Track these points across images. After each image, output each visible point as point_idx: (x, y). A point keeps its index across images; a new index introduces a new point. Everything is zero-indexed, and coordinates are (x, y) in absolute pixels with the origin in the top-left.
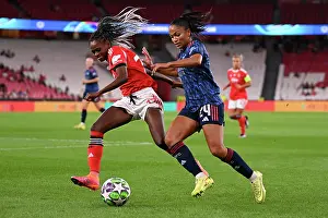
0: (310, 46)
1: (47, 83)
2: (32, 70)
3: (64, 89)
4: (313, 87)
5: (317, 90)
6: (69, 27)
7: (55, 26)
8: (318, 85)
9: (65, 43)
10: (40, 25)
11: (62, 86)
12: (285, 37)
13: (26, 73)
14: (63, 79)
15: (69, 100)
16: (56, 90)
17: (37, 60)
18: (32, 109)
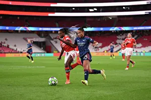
0: (97, 34)
1: (10, 47)
2: (4, 43)
3: (15, 49)
4: (98, 48)
5: (99, 49)
6: (17, 29)
7: (12, 28)
8: (100, 47)
9: (16, 34)
10: (7, 28)
11: (15, 48)
12: (89, 31)
13: (3, 44)
14: (15, 46)
15: (17, 53)
16: (13, 50)
17: (6, 40)
18: (5, 56)
